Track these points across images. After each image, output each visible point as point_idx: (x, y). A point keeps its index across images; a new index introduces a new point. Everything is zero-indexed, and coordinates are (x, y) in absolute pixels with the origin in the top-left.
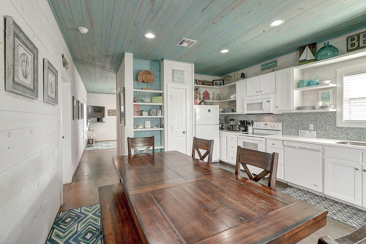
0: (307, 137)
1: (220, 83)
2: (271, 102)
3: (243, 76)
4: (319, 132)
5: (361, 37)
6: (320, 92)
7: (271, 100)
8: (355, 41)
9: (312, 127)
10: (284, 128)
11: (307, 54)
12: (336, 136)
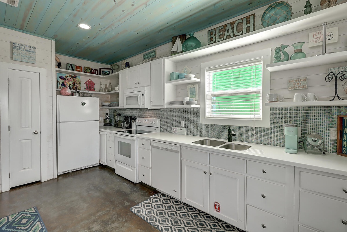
0: (178, 134)
1: (108, 72)
2: (145, 95)
3: (128, 65)
4: (188, 129)
5: (217, 32)
6: (189, 87)
7: (146, 93)
8: (213, 36)
9: (182, 123)
10: (162, 124)
11: (178, 45)
12: (200, 133)
